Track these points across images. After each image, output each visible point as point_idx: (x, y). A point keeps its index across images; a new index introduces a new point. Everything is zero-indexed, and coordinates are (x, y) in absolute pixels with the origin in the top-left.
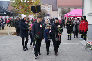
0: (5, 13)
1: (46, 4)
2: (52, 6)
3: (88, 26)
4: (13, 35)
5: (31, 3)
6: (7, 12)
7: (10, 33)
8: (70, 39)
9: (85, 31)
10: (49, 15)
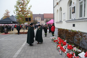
0: (12, 22)
1: (38, 17)
2: (41, 18)
4: (16, 34)
5: (27, 16)
6: (13, 22)
7: (14, 33)
8: (46, 36)
9: (53, 31)
10: (39, 23)
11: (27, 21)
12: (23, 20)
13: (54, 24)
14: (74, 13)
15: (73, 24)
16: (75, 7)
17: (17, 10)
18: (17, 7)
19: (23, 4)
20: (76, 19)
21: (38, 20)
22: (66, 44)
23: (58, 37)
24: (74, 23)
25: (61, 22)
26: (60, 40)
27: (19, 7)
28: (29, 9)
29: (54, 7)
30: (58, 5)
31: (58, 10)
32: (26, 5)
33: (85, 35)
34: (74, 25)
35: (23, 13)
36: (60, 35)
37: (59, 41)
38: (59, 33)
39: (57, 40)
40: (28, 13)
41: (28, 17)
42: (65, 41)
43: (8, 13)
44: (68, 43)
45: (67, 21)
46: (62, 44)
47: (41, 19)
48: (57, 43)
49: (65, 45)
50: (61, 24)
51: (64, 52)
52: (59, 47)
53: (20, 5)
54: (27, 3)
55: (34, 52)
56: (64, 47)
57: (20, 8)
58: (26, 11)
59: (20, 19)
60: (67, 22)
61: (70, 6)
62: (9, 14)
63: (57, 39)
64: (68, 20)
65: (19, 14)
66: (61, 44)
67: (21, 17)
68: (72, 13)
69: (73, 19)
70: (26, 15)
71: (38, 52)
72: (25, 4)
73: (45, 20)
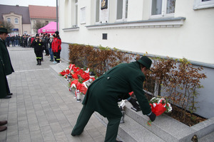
1: (12, 14)
2: (21, 17)
3: (62, 45)
8: (40, 64)
9: (57, 51)
10: (17, 30)
13: (57, 33)
14: (106, 8)
15: (103, 34)
20: (110, 22)
21: (14, 21)
22: (88, 78)
23: (70, 63)
24: (105, 32)
25: (75, 28)
26: (76, 69)
33: (126, 55)
34: (105, 36)
36: (73, 60)
37: (72, 72)
38: (71, 53)
39: (68, 72)
42: (87, 71)
44: (94, 75)
45: (90, 27)
46: (81, 78)
47: (22, 19)
48: (70, 77)
49: (86, 79)
50: (75, 33)
52: (74, 85)
56: (84, 84)
60: (89, 30)
63: (67, 69)
64: (93, 24)
66: (78, 78)
68: (102, 9)
69: (104, 22)
73: (32, 22)
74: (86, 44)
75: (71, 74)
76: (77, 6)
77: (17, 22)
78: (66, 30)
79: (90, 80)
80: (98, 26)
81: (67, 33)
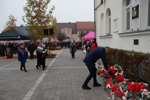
1: (66, 28)
2: (71, 29)
5: (46, 26)
10: (69, 38)
11: (47, 34)
12: (40, 33)
13: (95, 39)
14: (138, 17)
15: (134, 40)
16: (138, 6)
17: (28, 15)
18: (28, 10)
19: (40, 4)
20: (142, 29)
21: (67, 32)
24: (136, 38)
25: (109, 36)
27: (31, 9)
28: (51, 12)
29: (95, 10)
30: (103, 5)
31: (102, 14)
32: (44, 6)
34: (136, 42)
35: (40, 21)
39: (103, 71)
40: (48, 21)
41: (49, 28)
42: (121, 74)
43: (13, 20)
45: (122, 35)
46: (115, 79)
47: (72, 31)
48: (105, 77)
49: (121, 81)
51: (121, 98)
52: (109, 85)
53: (35, 7)
54: (46, 2)
55: (59, 97)
57: (33, 12)
58: (45, 17)
59: (35, 31)
61: (127, 6)
62: (15, 22)
63: (103, 69)
64: (124, 32)
65: (32, 22)
67: (36, 28)
69: (135, 29)
70: (45, 24)
71: (68, 97)
72: (43, 4)
73: (78, 33)
74: (119, 48)
75: (106, 75)
76: (110, 19)
77: (68, 33)
78: (101, 37)
79: (124, 82)
80: (129, 33)
81: (102, 39)
